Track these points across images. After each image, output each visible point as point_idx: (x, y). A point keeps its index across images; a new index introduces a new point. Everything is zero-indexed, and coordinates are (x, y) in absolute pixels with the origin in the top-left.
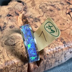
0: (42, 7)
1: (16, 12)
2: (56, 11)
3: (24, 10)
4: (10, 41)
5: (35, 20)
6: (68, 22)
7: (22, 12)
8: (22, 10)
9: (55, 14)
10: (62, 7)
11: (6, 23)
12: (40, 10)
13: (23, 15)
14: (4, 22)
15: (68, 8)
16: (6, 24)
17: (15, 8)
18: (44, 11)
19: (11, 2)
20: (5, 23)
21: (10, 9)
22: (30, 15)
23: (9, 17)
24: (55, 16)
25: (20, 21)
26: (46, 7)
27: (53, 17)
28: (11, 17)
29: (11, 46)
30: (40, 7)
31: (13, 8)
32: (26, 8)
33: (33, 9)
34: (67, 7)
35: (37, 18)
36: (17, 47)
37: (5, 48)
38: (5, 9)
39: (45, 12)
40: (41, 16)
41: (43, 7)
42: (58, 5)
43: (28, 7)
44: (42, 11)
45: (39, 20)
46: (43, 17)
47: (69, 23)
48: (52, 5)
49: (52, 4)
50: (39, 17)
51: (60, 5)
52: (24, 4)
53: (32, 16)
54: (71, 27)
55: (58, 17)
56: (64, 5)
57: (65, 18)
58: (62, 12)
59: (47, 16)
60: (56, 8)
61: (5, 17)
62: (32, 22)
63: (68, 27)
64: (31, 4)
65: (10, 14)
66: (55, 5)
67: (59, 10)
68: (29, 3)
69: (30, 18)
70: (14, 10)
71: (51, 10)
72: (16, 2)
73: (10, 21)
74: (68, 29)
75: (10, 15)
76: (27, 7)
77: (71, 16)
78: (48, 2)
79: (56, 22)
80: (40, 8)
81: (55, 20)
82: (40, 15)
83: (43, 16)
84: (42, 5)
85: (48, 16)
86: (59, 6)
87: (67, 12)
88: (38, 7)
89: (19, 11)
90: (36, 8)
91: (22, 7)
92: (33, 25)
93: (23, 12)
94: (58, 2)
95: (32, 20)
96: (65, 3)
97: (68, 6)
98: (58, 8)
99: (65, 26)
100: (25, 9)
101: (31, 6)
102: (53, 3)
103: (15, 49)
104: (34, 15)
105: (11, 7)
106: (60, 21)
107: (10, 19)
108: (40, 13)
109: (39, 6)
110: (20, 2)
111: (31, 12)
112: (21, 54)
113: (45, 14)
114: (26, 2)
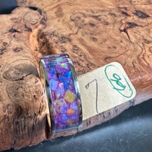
0: (75, 19)
1: (27, 26)
2: (101, 26)
3: (42, 23)
4: (14, 72)
5: (61, 39)
6: (122, 44)
7: (38, 25)
8: (39, 23)
9: (98, 31)
10: (113, 19)
11: (7, 43)
12: (72, 23)
13: (40, 31)
14: (4, 41)
15: (123, 22)
16: (7, 45)
17: (24, 19)
18: (79, 25)
19: (17, 8)
20: (5, 44)
21: (15, 20)
22: (53, 31)
23: (13, 34)
24: (99, 33)
25: (33, 41)
26: (83, 18)
27: (96, 35)
28: (17, 33)
29: (16, 80)
30: (72, 18)
31: (21, 18)
32: (45, 20)
33: (59, 21)
34: (122, 20)
35: (66, 37)
36: (27, 83)
37: (3, 84)
38: (6, 19)
39: (80, 28)
40: (72, 34)
41: (77, 19)
42: (105, 16)
43: (50, 17)
44: (76, 26)
45: (70, 40)
46: (77, 35)
47: (124, 45)
48: (93, 17)
49: (95, 15)
50: (70, 35)
51: (109, 17)
52: (43, 13)
53: (56, 33)
54: (127, 53)
55: (104, 35)
56: (116, 16)
57: (118, 38)
58: (112, 27)
59: (84, 33)
60: (102, 20)
61: (6, 33)
62: (56, 43)
63: (122, 53)
64: (56, 12)
65: (15, 28)
66: (99, 16)
67: (107, 24)
68: (51, 12)
69: (52, 35)
70: (22, 22)
71: (92, 25)
72: (27, 10)
73: (14, 39)
74: (122, 56)
75: (15, 31)
76: (47, 19)
77: (128, 35)
78: (87, 10)
79: (101, 43)
80: (72, 20)
81: (99, 41)
82: (71, 32)
83: (77, 33)
84: (76, 15)
85: (86, 33)
86: (108, 19)
87: (122, 28)
88: (69, 19)
89: (32, 24)
90: (64, 20)
91: (37, 17)
92: (58, 47)
93: (40, 26)
94: (106, 11)
95: (56, 39)
96: (118, 14)
97: (123, 18)
98: (104, 22)
99: (116, 50)
100: (43, 21)
101: (56, 17)
102: (97, 13)
103: (23, 86)
104: (60, 31)
105: (18, 16)
106: (108, 42)
107: (14, 36)
108: (71, 29)
109: (71, 16)
110: (35, 9)
111: (54, 26)
112: (34, 94)
113: (81, 30)
114: (45, 9)
